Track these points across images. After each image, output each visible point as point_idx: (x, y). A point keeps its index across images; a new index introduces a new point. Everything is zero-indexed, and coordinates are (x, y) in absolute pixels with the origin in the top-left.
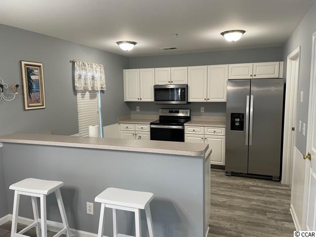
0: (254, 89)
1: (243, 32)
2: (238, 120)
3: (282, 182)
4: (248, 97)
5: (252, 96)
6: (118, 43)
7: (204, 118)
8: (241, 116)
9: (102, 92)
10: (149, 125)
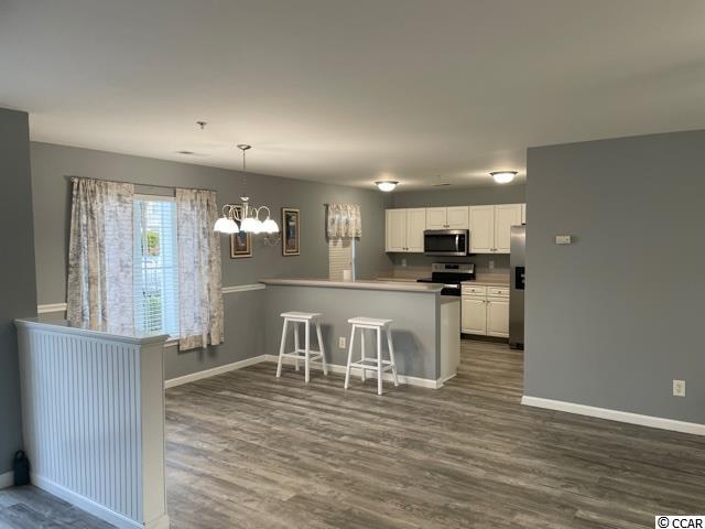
1: (515, 173)
6: (377, 183)
7: (493, 276)
9: (357, 238)
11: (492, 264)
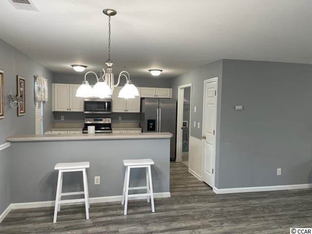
0: (161, 104)
1: (161, 71)
2: (152, 124)
3: (176, 161)
4: (158, 109)
5: (160, 109)
6: (73, 66)
7: (121, 124)
8: (154, 122)
10: (82, 131)
11: (120, 118)
